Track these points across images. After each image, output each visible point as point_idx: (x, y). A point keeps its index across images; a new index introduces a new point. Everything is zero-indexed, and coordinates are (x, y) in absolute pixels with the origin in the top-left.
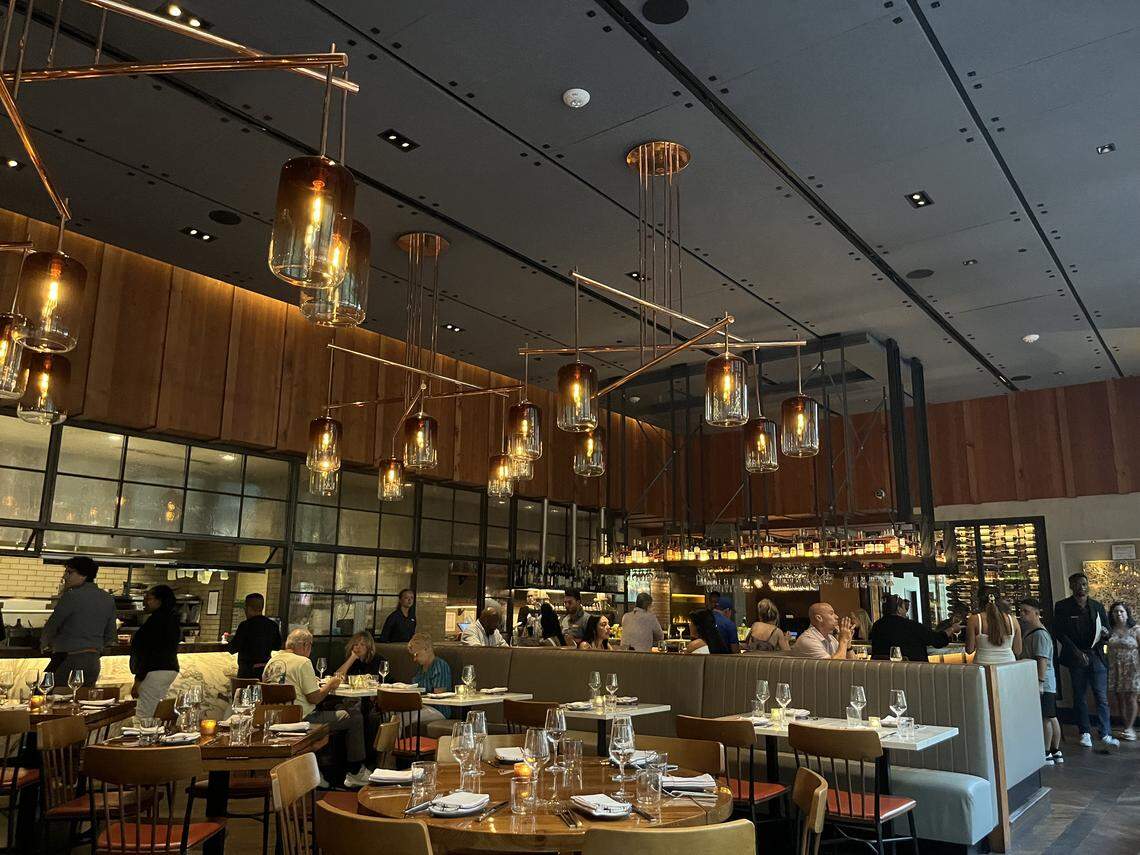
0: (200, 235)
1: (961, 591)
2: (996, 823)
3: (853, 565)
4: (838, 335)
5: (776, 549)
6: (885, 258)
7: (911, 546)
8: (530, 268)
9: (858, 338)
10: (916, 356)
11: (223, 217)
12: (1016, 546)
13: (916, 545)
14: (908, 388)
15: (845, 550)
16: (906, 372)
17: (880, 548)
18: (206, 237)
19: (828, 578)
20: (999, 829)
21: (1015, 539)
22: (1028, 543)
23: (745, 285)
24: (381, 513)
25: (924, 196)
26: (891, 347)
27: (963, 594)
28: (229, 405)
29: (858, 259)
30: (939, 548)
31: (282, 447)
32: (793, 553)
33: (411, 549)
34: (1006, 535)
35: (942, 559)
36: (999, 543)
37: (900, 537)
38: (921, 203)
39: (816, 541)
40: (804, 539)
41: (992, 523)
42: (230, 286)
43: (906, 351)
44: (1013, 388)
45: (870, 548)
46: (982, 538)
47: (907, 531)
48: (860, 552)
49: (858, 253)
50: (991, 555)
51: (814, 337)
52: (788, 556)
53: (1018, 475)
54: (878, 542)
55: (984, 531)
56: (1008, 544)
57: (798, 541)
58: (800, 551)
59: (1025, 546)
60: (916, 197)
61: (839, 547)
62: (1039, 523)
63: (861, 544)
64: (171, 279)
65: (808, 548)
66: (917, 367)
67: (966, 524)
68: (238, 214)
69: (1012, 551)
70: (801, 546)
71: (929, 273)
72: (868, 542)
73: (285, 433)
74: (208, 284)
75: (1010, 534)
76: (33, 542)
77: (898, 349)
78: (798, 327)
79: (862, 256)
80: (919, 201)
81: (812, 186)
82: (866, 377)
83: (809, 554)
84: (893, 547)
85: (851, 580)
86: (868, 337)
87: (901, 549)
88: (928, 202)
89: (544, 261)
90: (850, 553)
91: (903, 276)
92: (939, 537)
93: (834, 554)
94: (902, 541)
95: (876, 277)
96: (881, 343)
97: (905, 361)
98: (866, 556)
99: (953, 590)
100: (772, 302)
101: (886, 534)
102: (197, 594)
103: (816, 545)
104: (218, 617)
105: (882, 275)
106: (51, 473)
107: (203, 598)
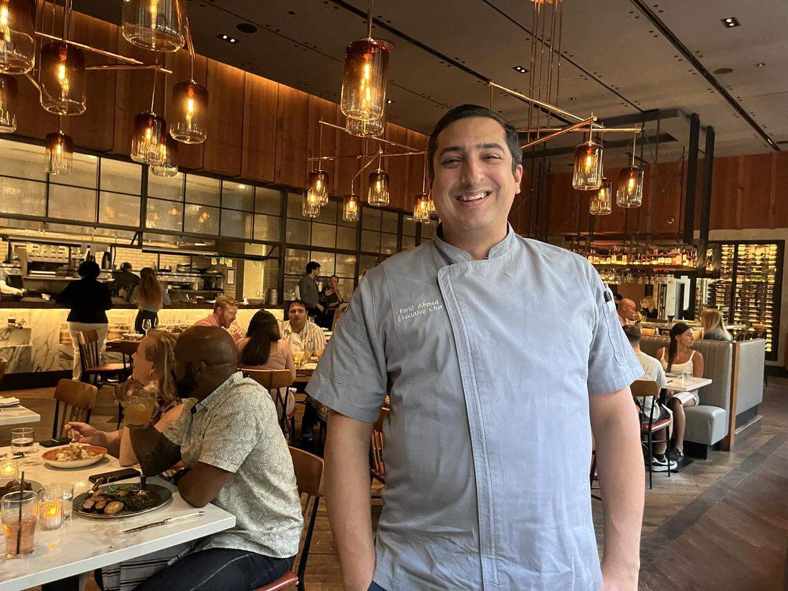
0: (229, 39)
1: (719, 288)
2: (727, 434)
3: (648, 271)
4: (657, 110)
5: (597, 258)
6: (700, 60)
7: (690, 260)
8: (447, 63)
9: (672, 113)
10: (711, 125)
11: (247, 28)
12: (762, 260)
13: (694, 258)
14: (702, 146)
15: (643, 261)
16: (702, 137)
17: (668, 261)
18: (233, 41)
19: (629, 278)
20: (728, 438)
21: (762, 254)
22: (771, 257)
23: (596, 76)
24: (337, 225)
25: (734, 20)
26: (694, 119)
27: (720, 290)
28: (245, 153)
29: (681, 60)
30: (709, 260)
31: (278, 182)
32: (608, 261)
33: (355, 249)
34: (756, 252)
35: (711, 268)
36: (751, 256)
37: (683, 254)
38: (732, 25)
39: (625, 254)
40: (617, 253)
41: (747, 243)
42: (243, 71)
43: (704, 121)
44: (776, 148)
45: (662, 261)
46: (739, 253)
47: (689, 250)
48: (654, 263)
49: (682, 56)
50: (744, 264)
51: (638, 111)
52: (605, 263)
53: (771, 211)
54: (667, 257)
55: (741, 248)
56: (756, 258)
57: (612, 254)
58: (613, 260)
59: (768, 259)
60: (729, 21)
61: (640, 258)
62: (781, 244)
63: (656, 258)
64: (207, 66)
65: (619, 258)
66: (710, 132)
67: (729, 243)
68: (256, 26)
69: (759, 262)
70: (614, 257)
71: (730, 70)
72: (661, 257)
73: (280, 172)
74: (229, 71)
75: (760, 251)
76: (137, 237)
77: (699, 121)
78: (629, 105)
79: (685, 59)
80: (730, 23)
81: (655, 11)
82: (672, 139)
83: (619, 263)
84: (678, 261)
85: (644, 280)
86: (679, 113)
87: (683, 262)
88: (736, 24)
89: (457, 59)
90: (648, 263)
91: (711, 73)
92: (709, 253)
93: (636, 263)
94: (685, 256)
95: (692, 72)
96: (687, 116)
97: (703, 129)
98: (658, 266)
99: (713, 288)
100: (613, 88)
101: (674, 251)
102: (221, 270)
103: (625, 257)
104: (235, 286)
105: (696, 71)
106: (144, 197)
107: (225, 273)
